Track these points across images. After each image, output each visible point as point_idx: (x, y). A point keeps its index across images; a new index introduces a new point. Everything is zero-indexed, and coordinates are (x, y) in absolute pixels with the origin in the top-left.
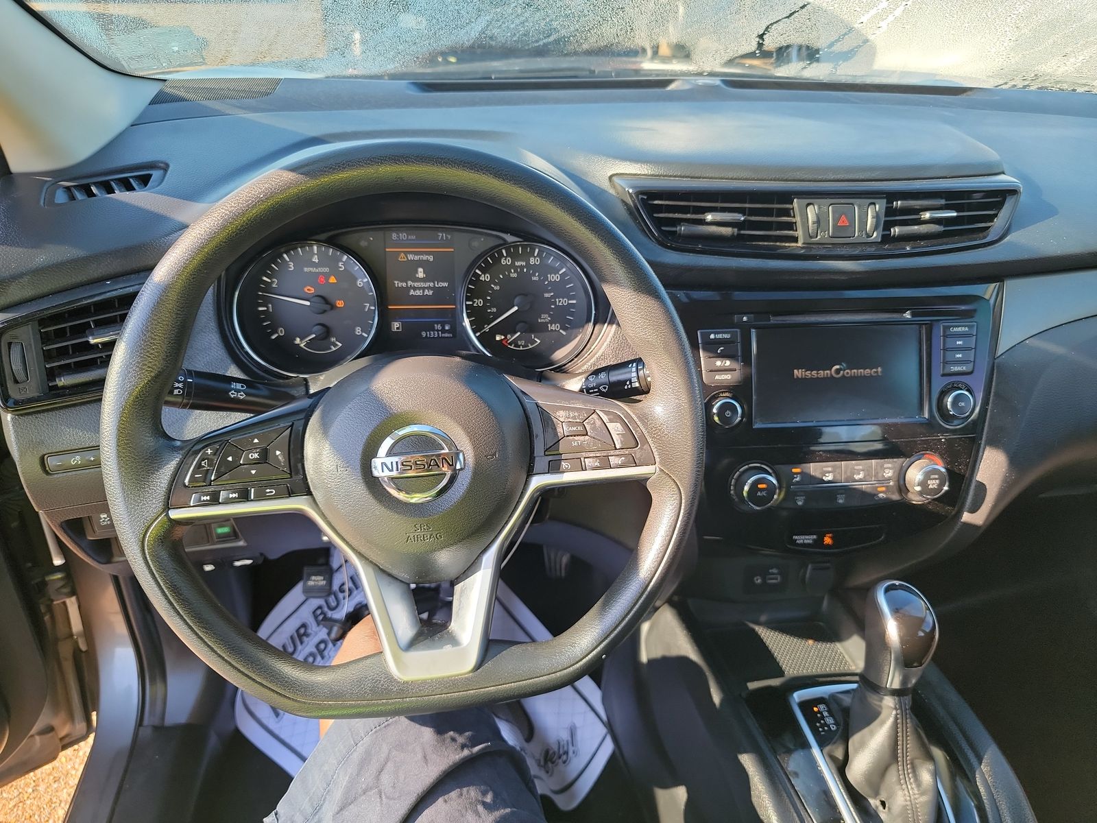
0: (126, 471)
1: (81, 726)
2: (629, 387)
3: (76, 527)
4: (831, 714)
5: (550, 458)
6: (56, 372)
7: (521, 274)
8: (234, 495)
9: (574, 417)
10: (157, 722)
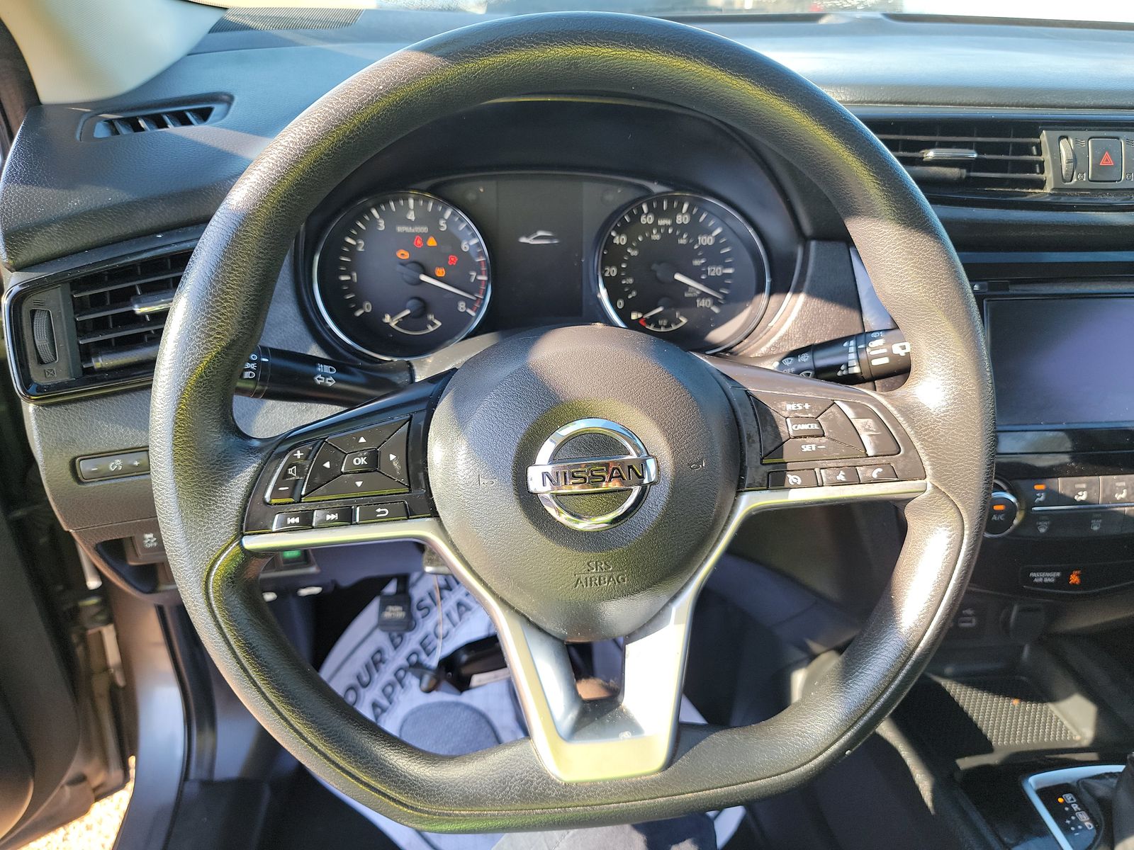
0: (185, 481)
1: (116, 774)
2: (845, 373)
3: (114, 550)
4: (1084, 807)
5: (769, 468)
6: (93, 350)
7: (665, 235)
8: (333, 517)
9: (804, 411)
10: (204, 775)
